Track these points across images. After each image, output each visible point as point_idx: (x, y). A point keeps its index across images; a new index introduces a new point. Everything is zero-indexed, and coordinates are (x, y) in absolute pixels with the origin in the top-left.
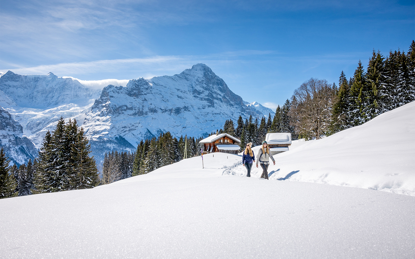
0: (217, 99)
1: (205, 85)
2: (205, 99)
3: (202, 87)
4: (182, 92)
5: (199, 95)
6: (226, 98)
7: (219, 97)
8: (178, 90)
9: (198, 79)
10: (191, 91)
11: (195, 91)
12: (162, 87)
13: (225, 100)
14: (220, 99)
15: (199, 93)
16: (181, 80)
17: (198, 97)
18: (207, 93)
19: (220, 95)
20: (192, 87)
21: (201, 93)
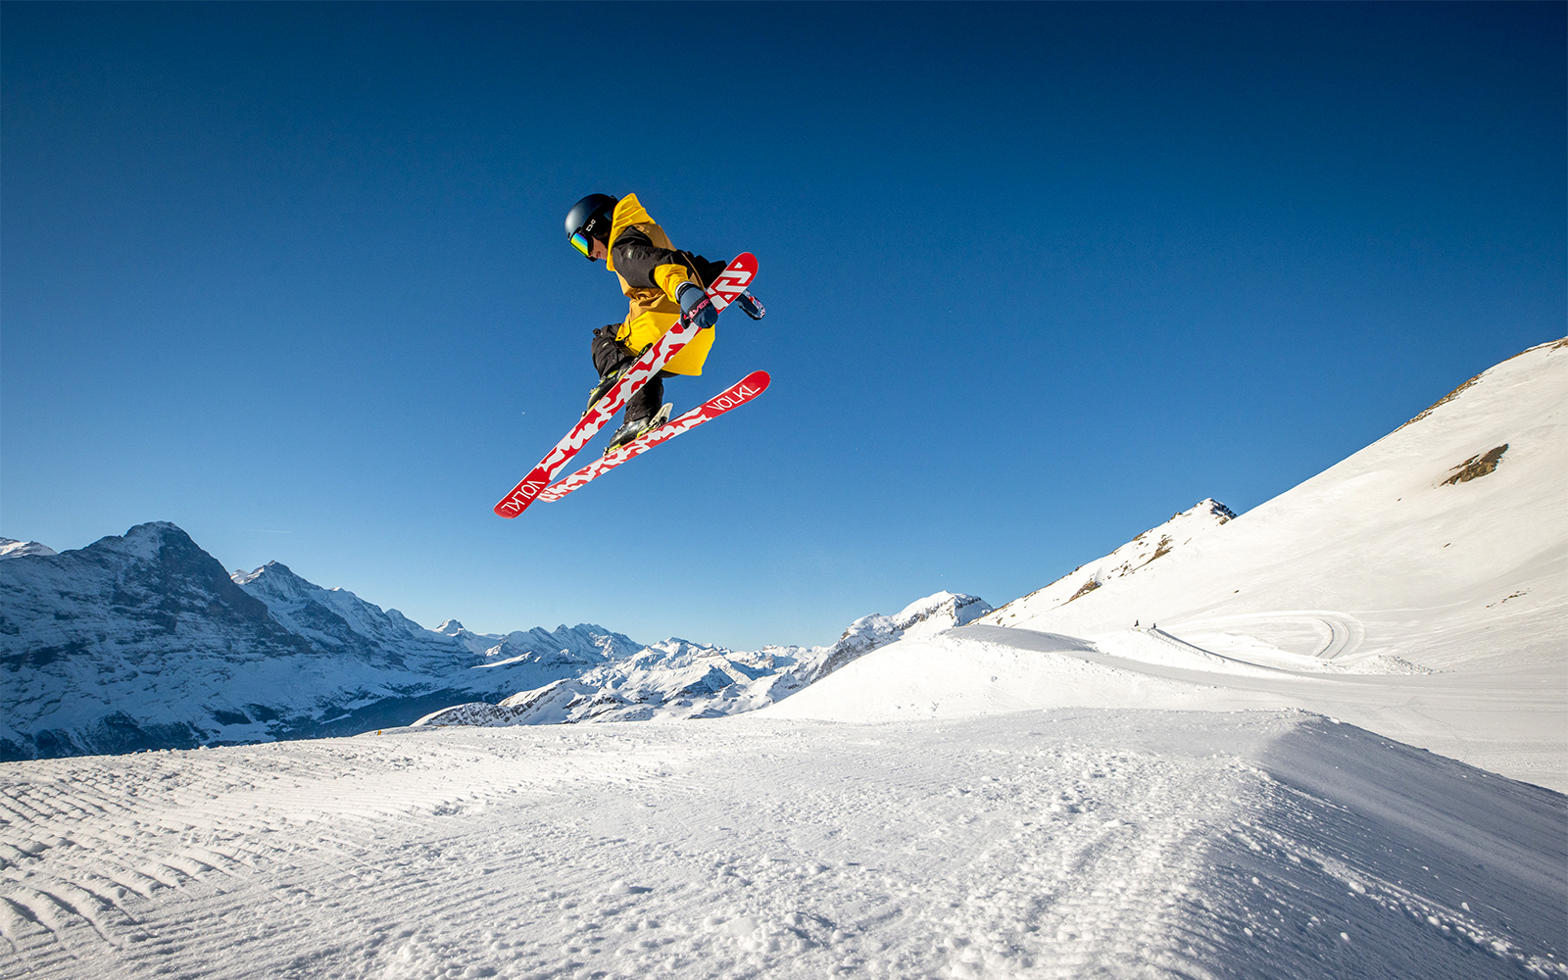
0: (191, 609)
1: (155, 580)
2: (148, 617)
3: (145, 586)
4: (75, 599)
5: (131, 606)
6: (222, 606)
7: (199, 603)
8: (63, 594)
9: (139, 563)
10: (107, 598)
11: (119, 596)
12: (8, 590)
13: (217, 609)
14: (202, 609)
15: (134, 600)
16: (83, 564)
17: (126, 611)
18: (156, 599)
19: (204, 599)
20: (115, 586)
21: (140, 601)
